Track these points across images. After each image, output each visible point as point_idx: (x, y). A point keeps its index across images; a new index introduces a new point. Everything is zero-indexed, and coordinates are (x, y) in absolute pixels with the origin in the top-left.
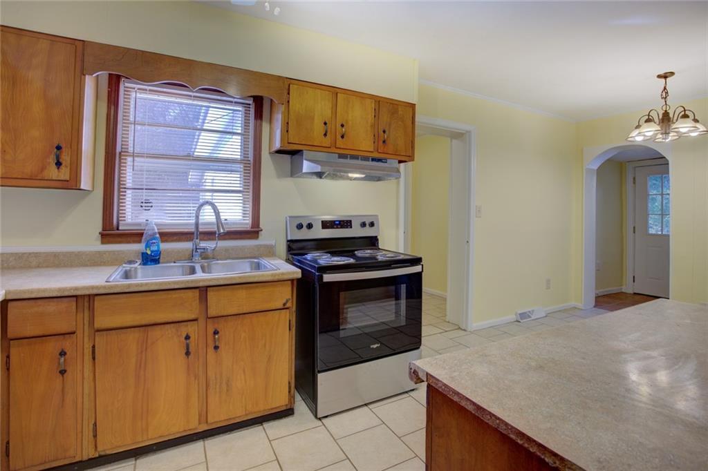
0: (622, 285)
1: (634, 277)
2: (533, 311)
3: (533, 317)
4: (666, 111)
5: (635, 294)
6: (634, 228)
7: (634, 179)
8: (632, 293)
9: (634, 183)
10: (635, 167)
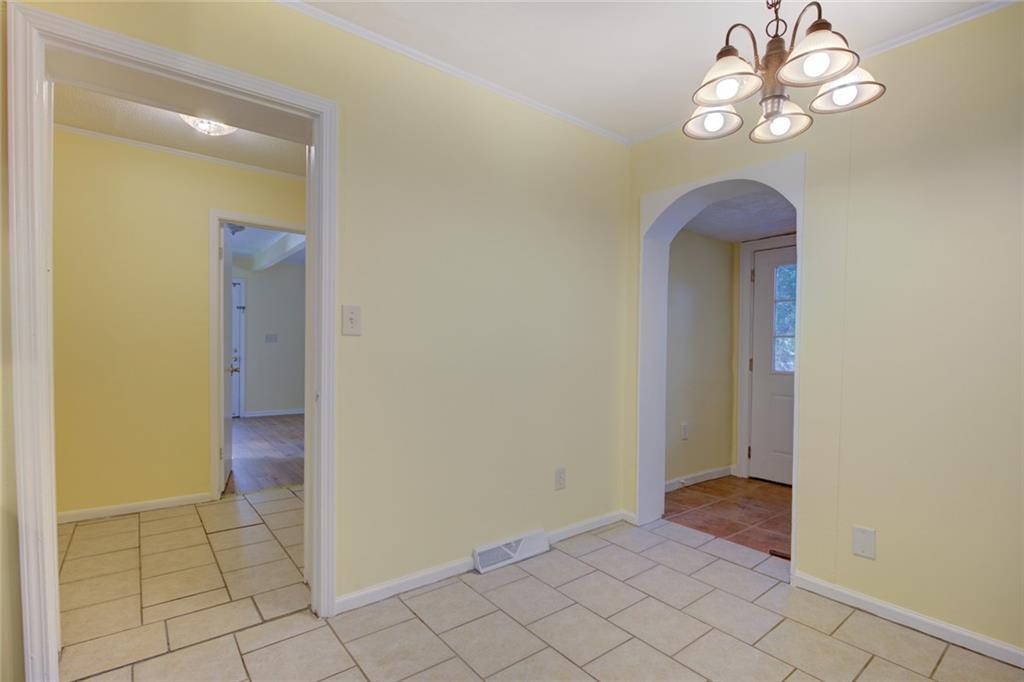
0: (730, 463)
1: (749, 449)
2: (518, 542)
3: (516, 557)
4: (776, 36)
5: (751, 478)
6: (751, 361)
7: (753, 272)
8: (746, 477)
9: (753, 280)
10: (755, 251)
